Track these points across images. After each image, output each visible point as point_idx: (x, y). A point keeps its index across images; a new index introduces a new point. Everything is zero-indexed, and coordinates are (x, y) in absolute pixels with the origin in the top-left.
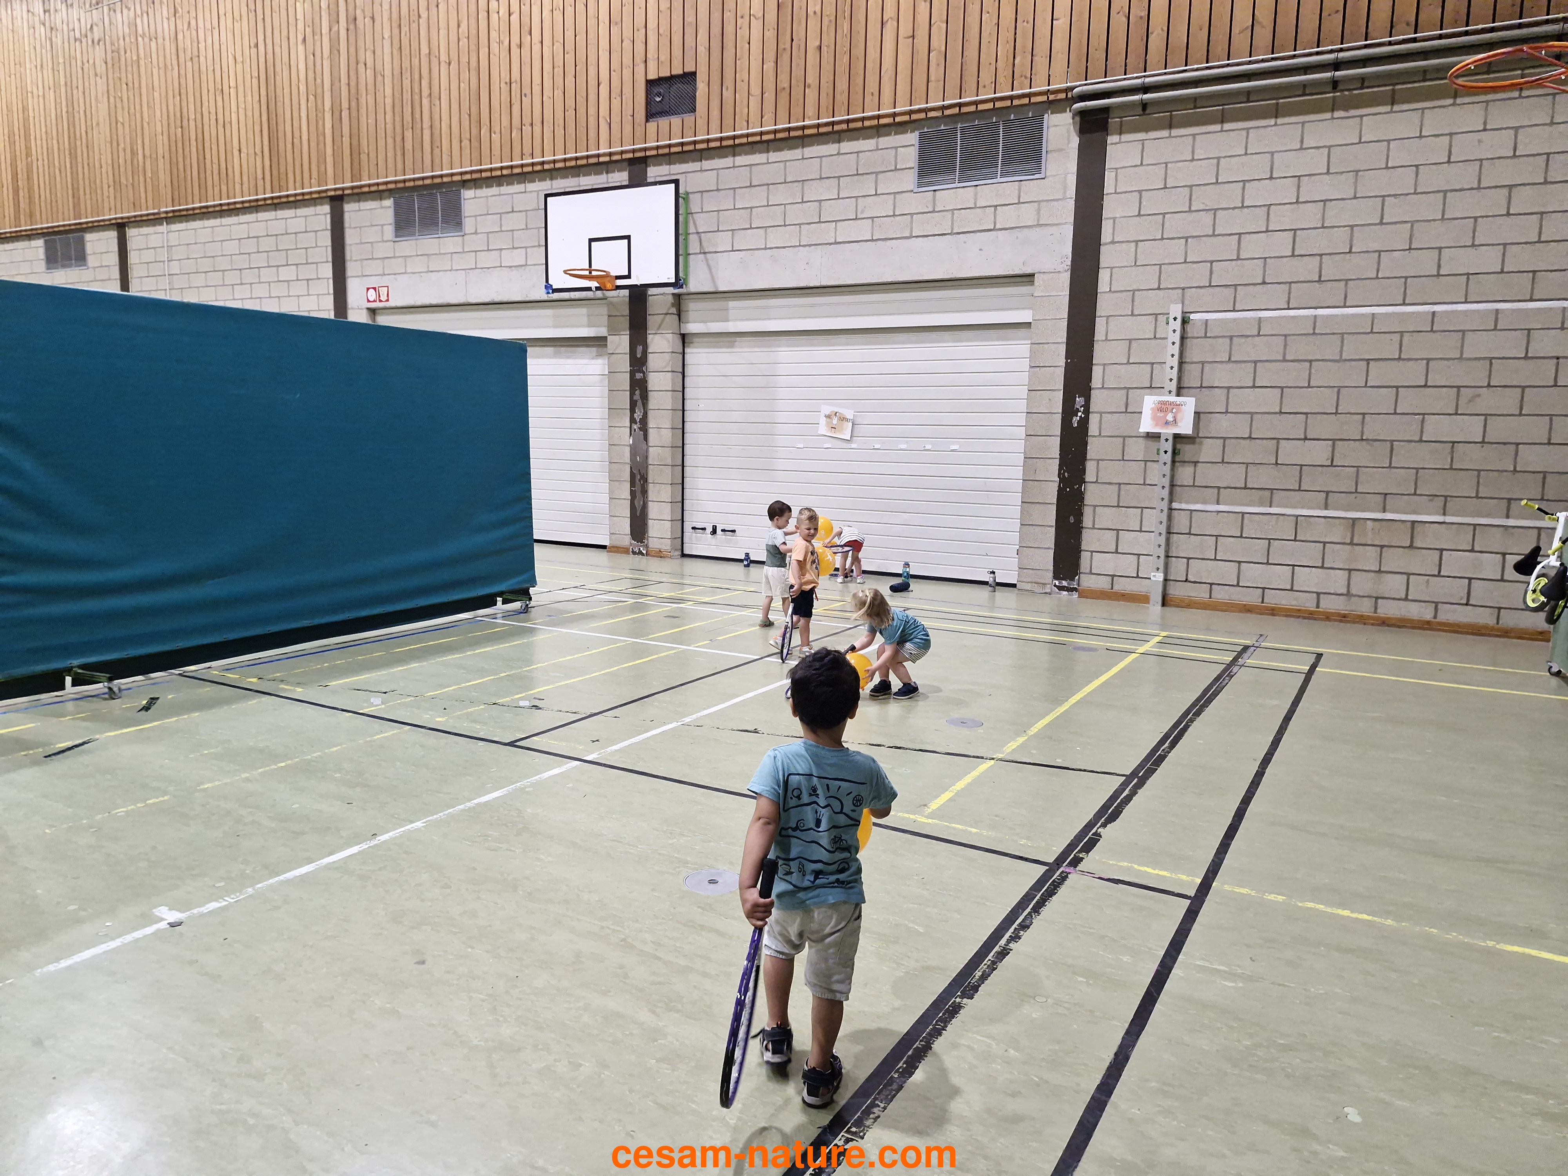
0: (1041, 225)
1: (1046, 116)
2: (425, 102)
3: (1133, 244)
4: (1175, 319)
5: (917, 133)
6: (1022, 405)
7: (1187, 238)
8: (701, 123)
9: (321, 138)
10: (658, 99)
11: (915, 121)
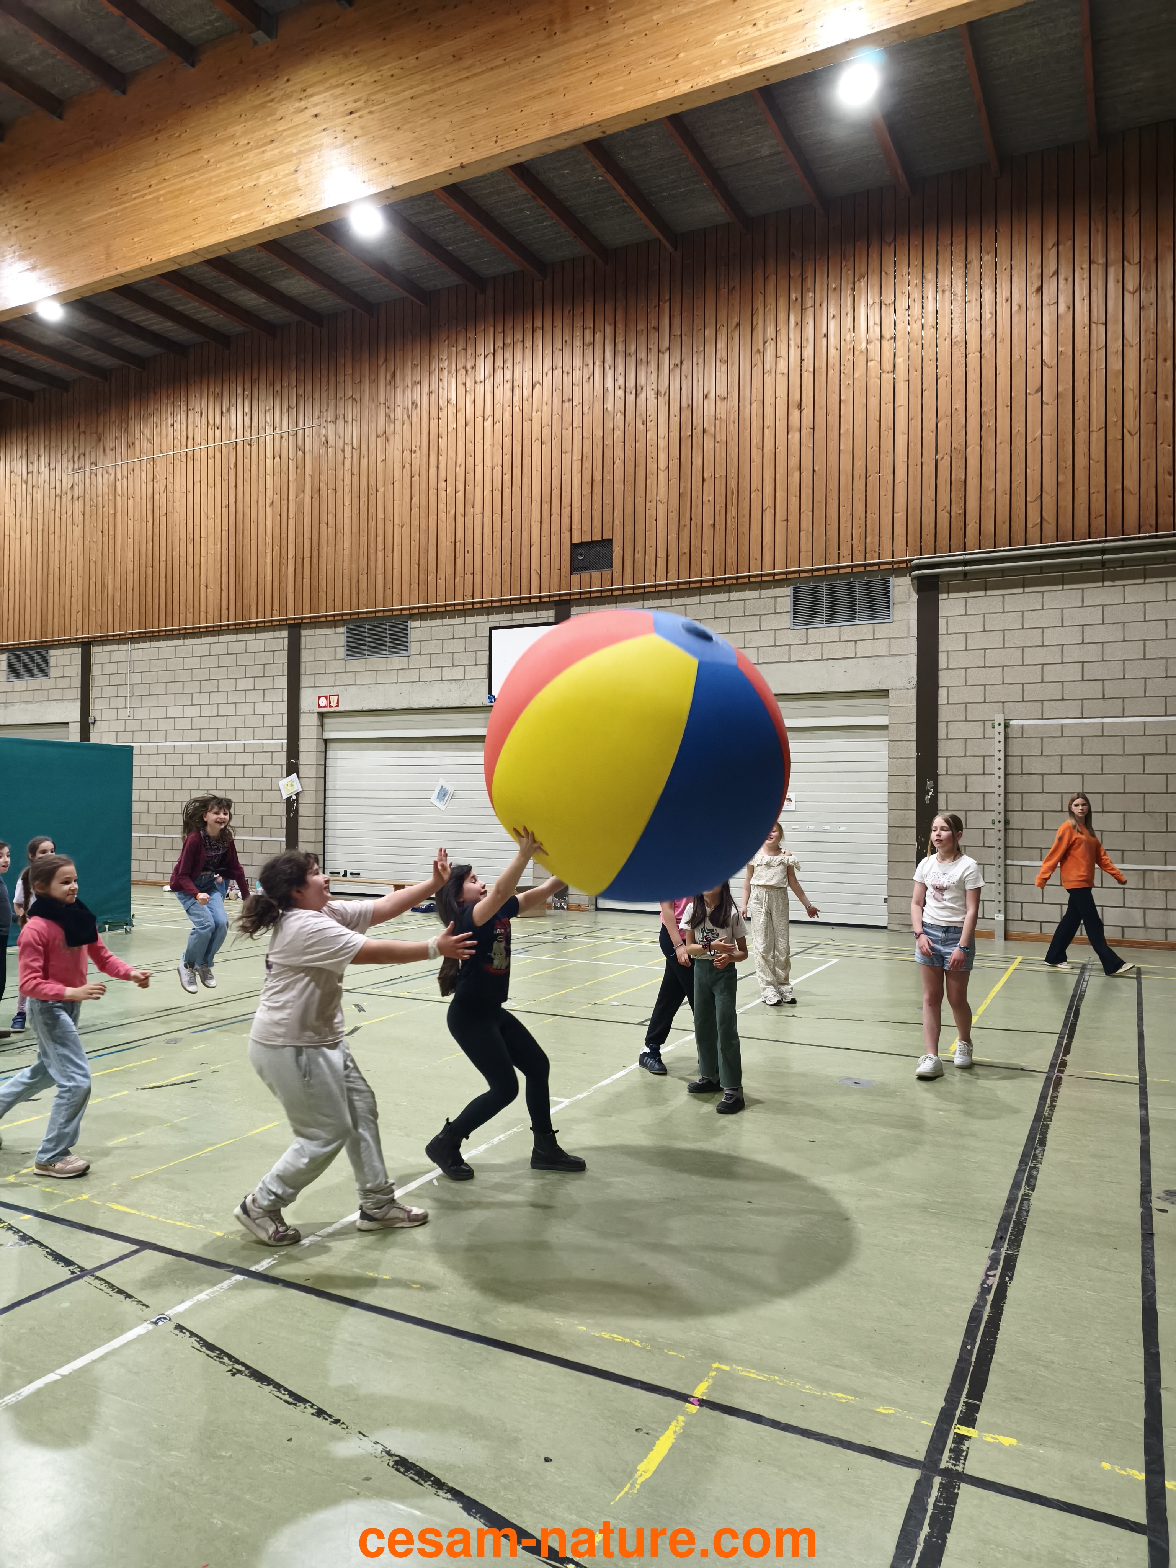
0: (892, 655)
1: (891, 579)
2: (380, 554)
3: (963, 671)
4: (999, 724)
5: (792, 587)
6: (885, 787)
7: (1003, 667)
8: (617, 575)
9: (284, 579)
10: (581, 558)
11: (790, 579)
